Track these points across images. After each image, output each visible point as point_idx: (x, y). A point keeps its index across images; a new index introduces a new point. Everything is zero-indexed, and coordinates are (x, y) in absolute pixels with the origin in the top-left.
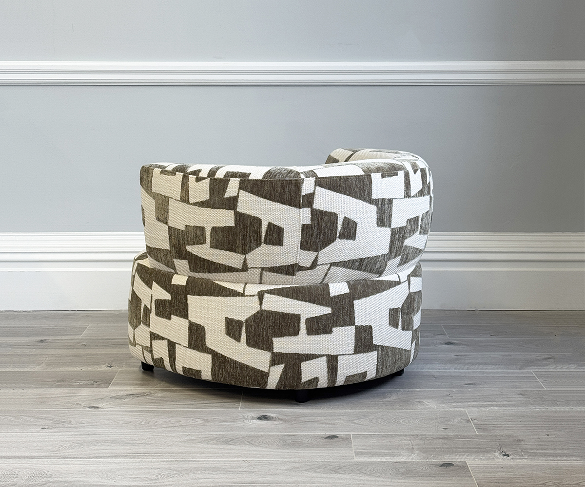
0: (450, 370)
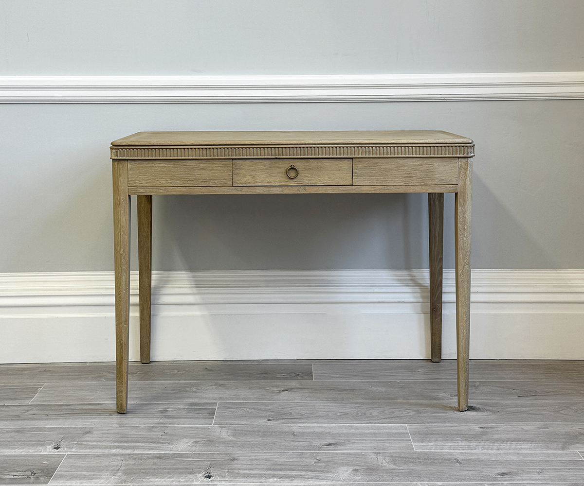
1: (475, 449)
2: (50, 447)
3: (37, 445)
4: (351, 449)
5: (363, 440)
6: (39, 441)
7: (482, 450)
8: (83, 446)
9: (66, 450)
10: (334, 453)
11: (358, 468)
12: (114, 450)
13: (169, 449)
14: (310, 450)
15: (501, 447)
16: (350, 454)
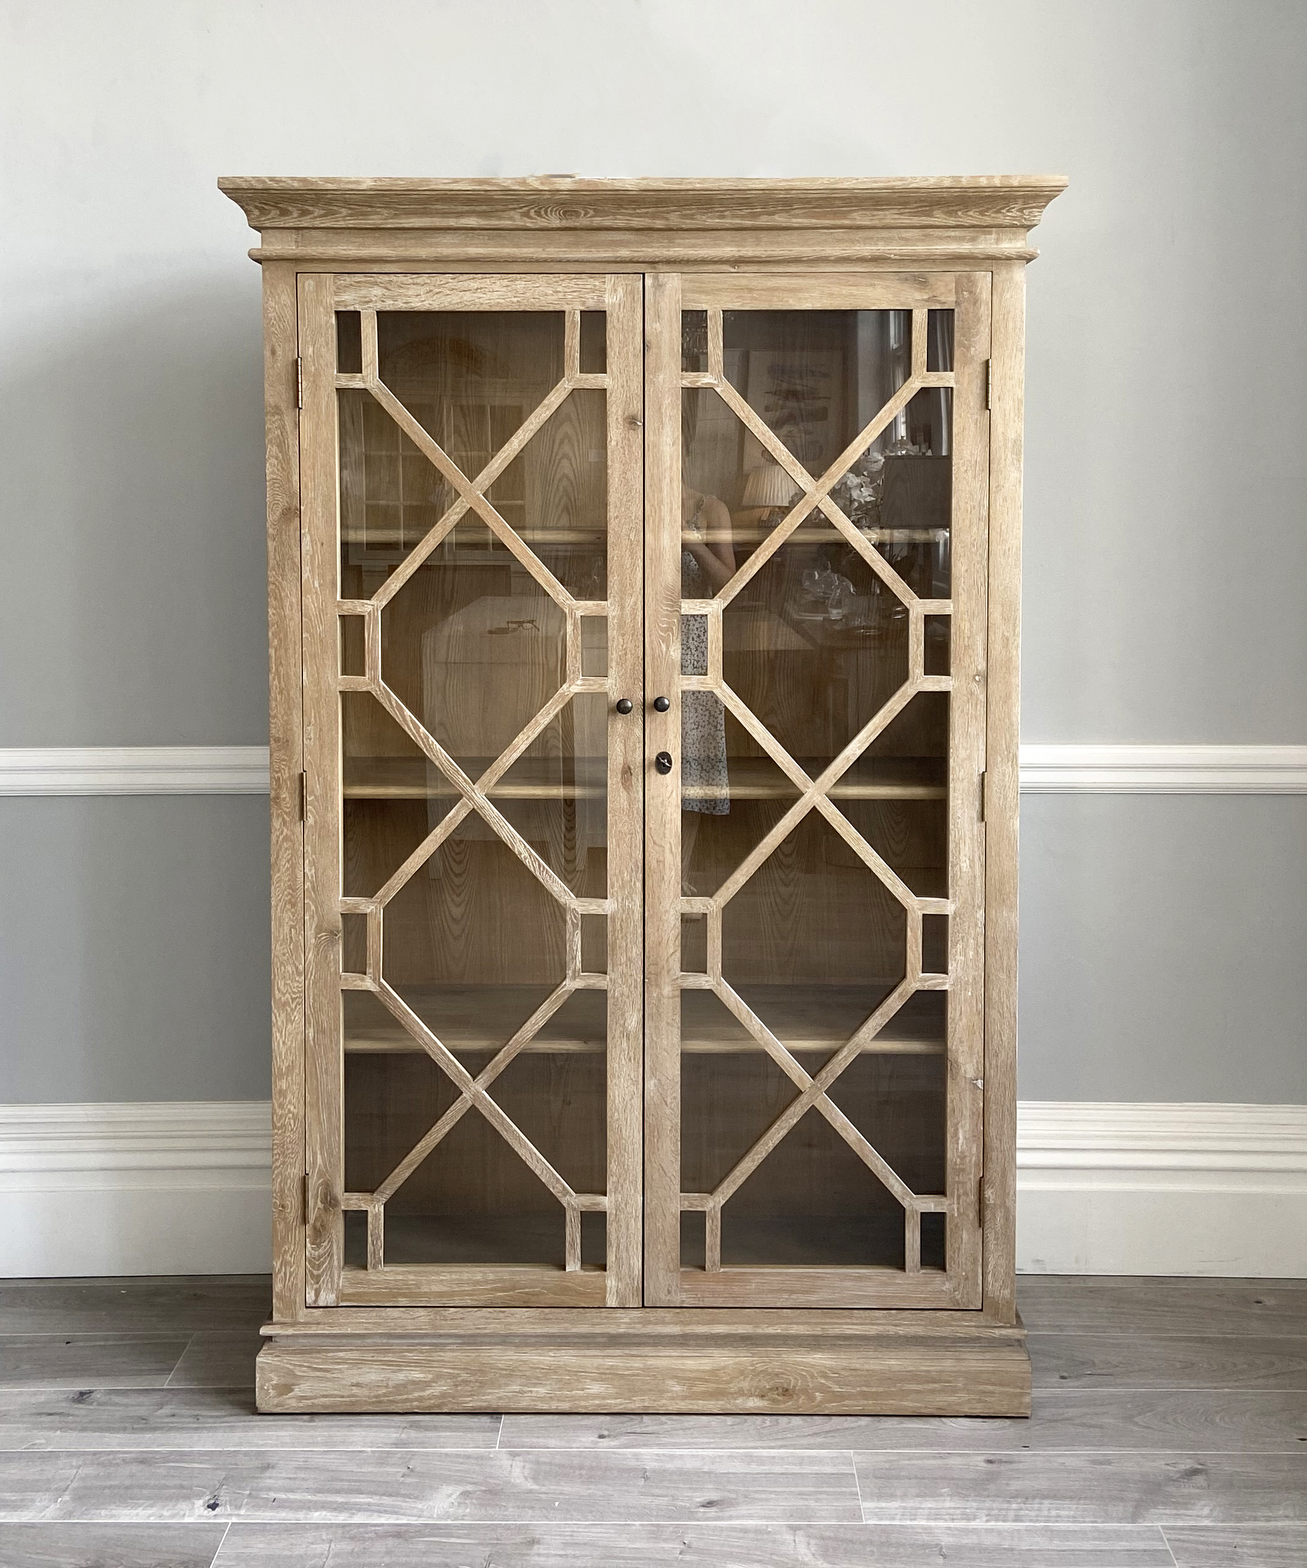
1: (974, 1520)
2: (201, 1502)
3: (177, 1498)
4: (750, 1517)
5: (771, 1492)
6: (182, 1487)
7: (987, 1521)
8: (261, 1503)
9: (229, 1511)
10: (715, 1528)
12: (317, 1514)
13: (415, 1512)
14: (674, 1519)
15: (1022, 1513)
16: (745, 1530)
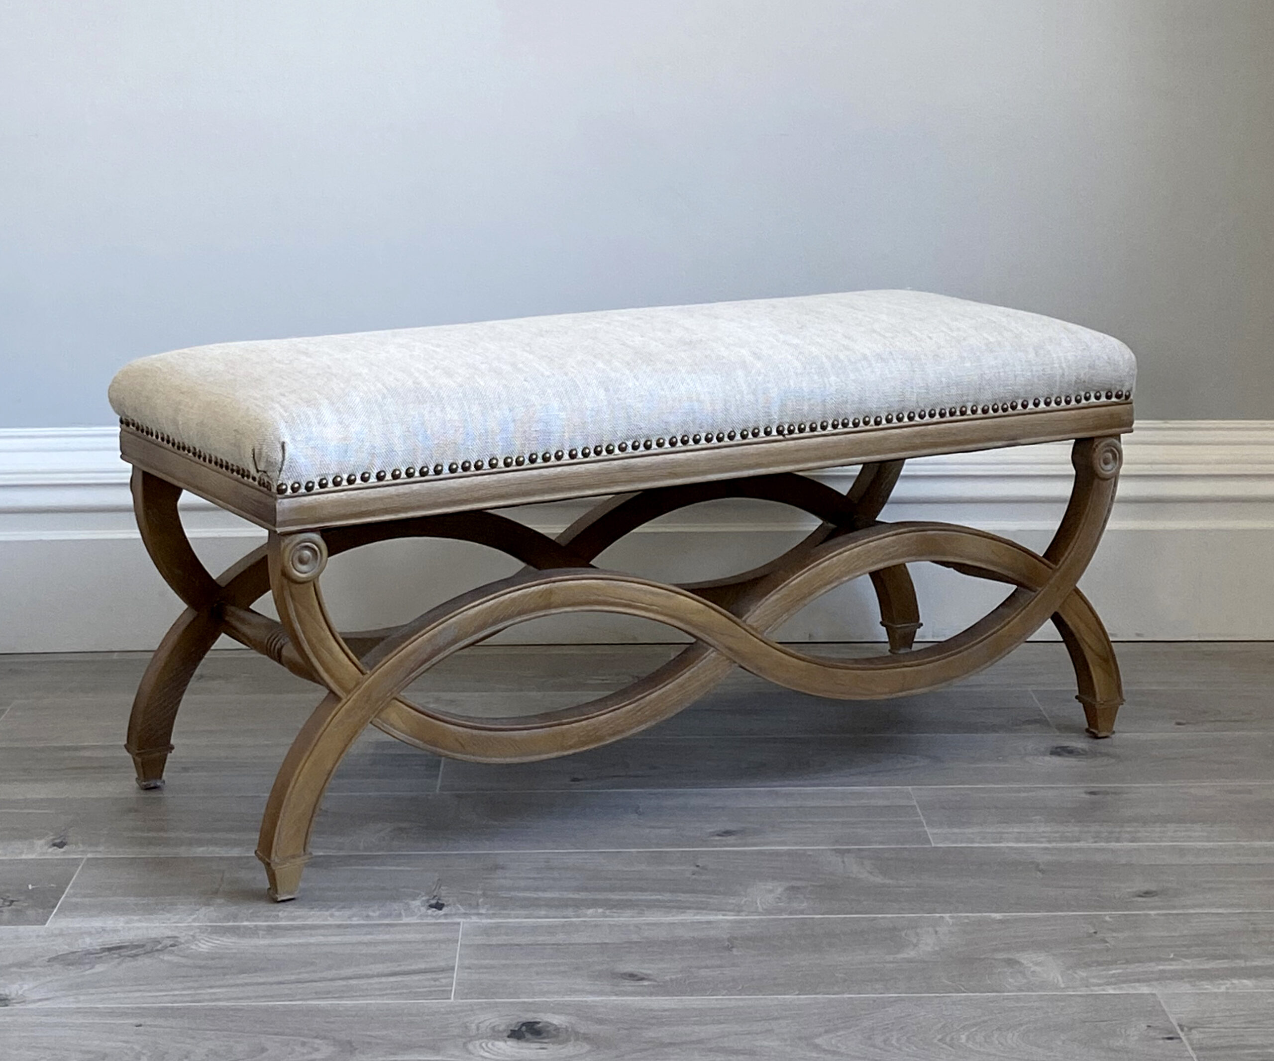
0: (1082, 844)
1: (1078, 841)
2: (43, 842)
4: (783, 843)
7: (1096, 842)
8: (125, 841)
9: (80, 848)
10: (736, 852)
11: (799, 884)
13: (335, 846)
14: (681, 847)
15: (1139, 835)
16: (777, 854)
